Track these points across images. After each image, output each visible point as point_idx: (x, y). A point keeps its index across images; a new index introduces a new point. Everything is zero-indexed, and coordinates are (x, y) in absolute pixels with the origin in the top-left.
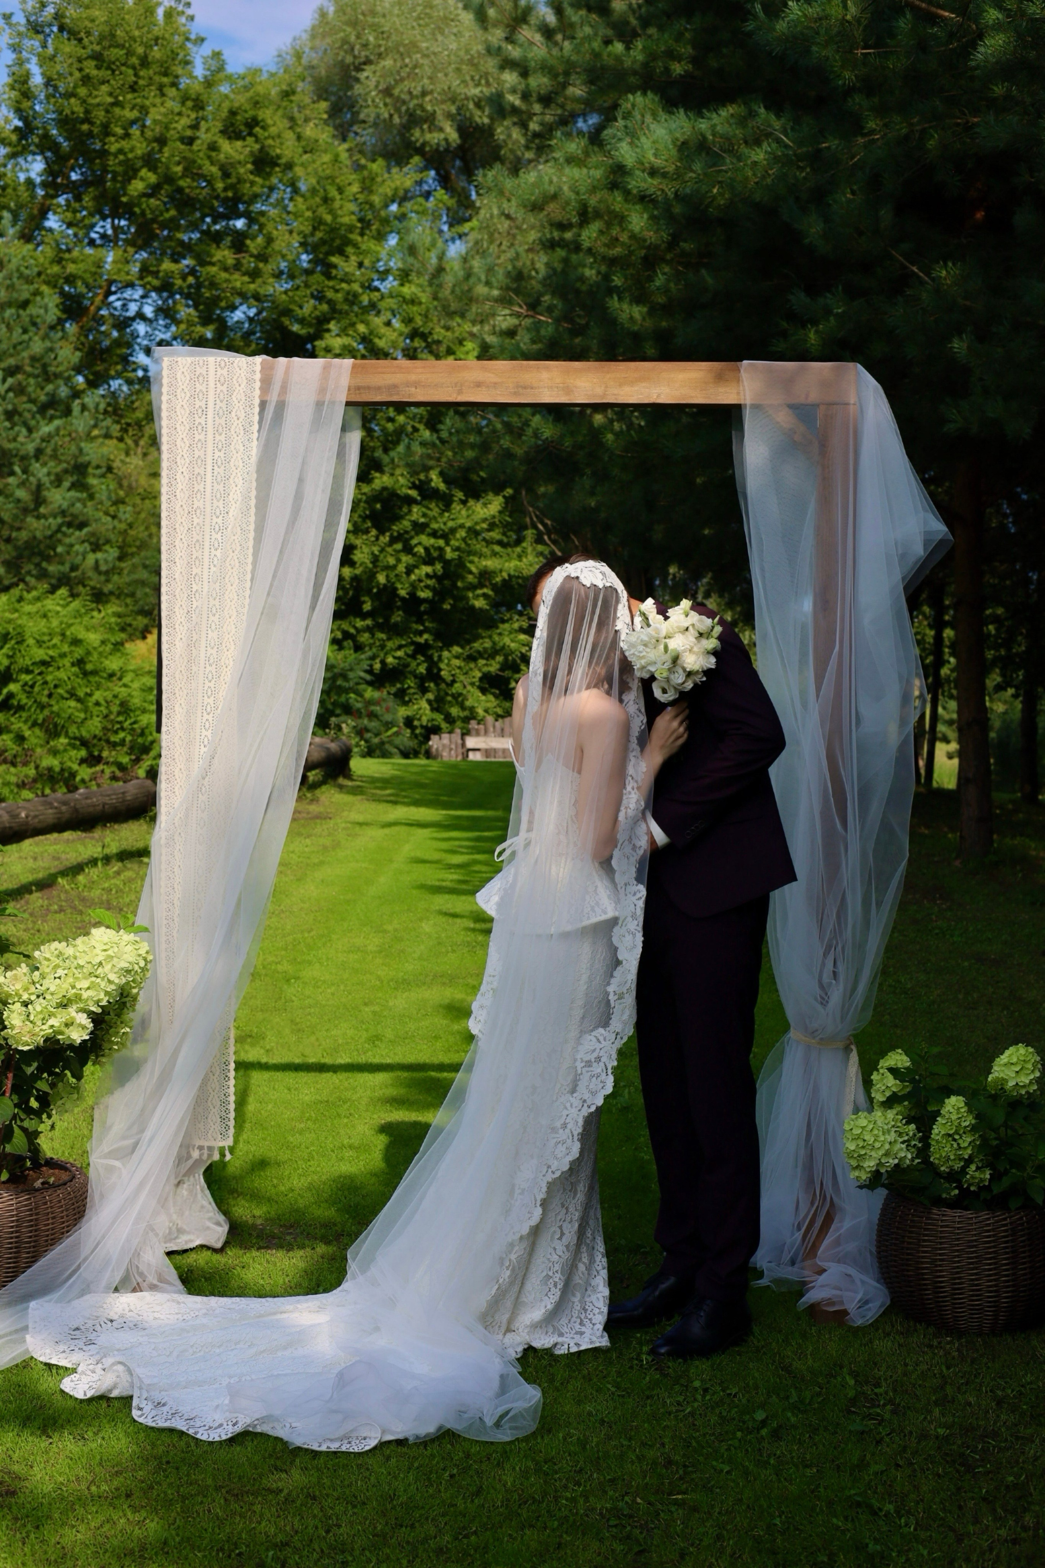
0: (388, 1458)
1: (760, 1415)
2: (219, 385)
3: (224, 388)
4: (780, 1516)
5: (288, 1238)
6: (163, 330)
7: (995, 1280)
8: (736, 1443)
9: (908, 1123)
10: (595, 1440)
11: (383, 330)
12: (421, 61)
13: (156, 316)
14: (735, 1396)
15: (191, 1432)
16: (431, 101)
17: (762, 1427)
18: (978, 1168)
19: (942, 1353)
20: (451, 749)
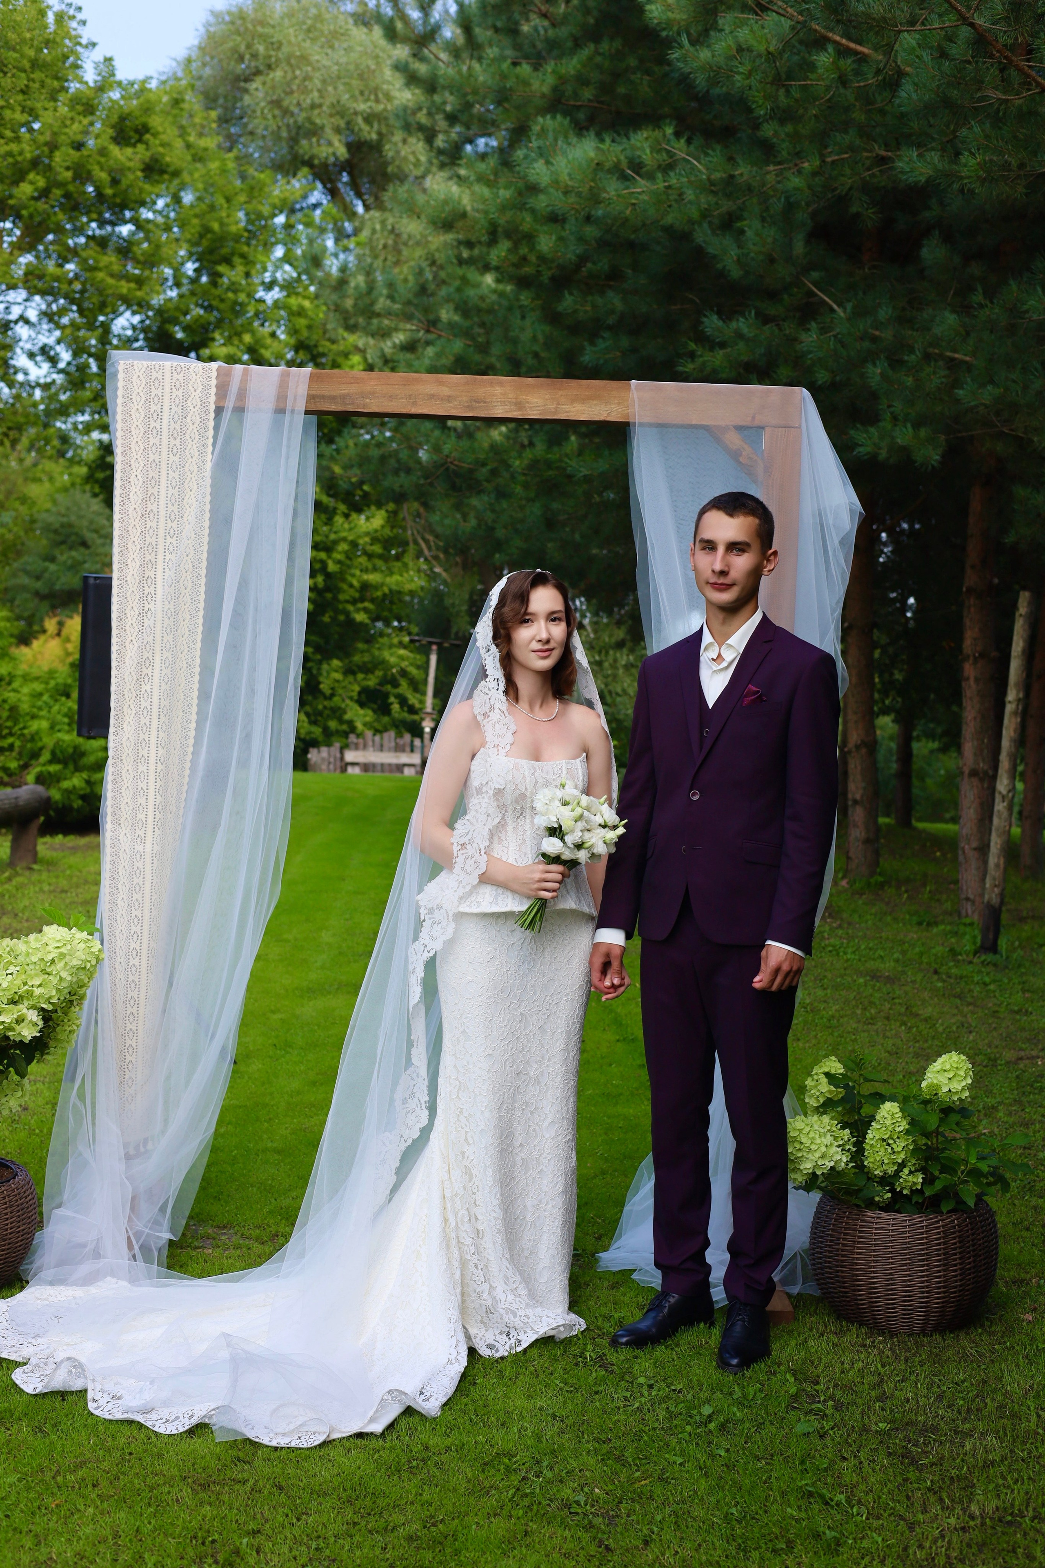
0: (349, 1451)
1: (707, 1410)
2: (174, 390)
3: (180, 393)
4: (736, 1506)
5: (223, 1238)
6: (47, 334)
7: (927, 1281)
8: (686, 1436)
9: (843, 1128)
10: (549, 1433)
11: (269, 341)
12: (311, 74)
13: (40, 320)
14: (679, 1392)
15: (148, 1424)
16: (319, 114)
17: (710, 1422)
18: (911, 1172)
19: (876, 1351)
20: (329, 763)
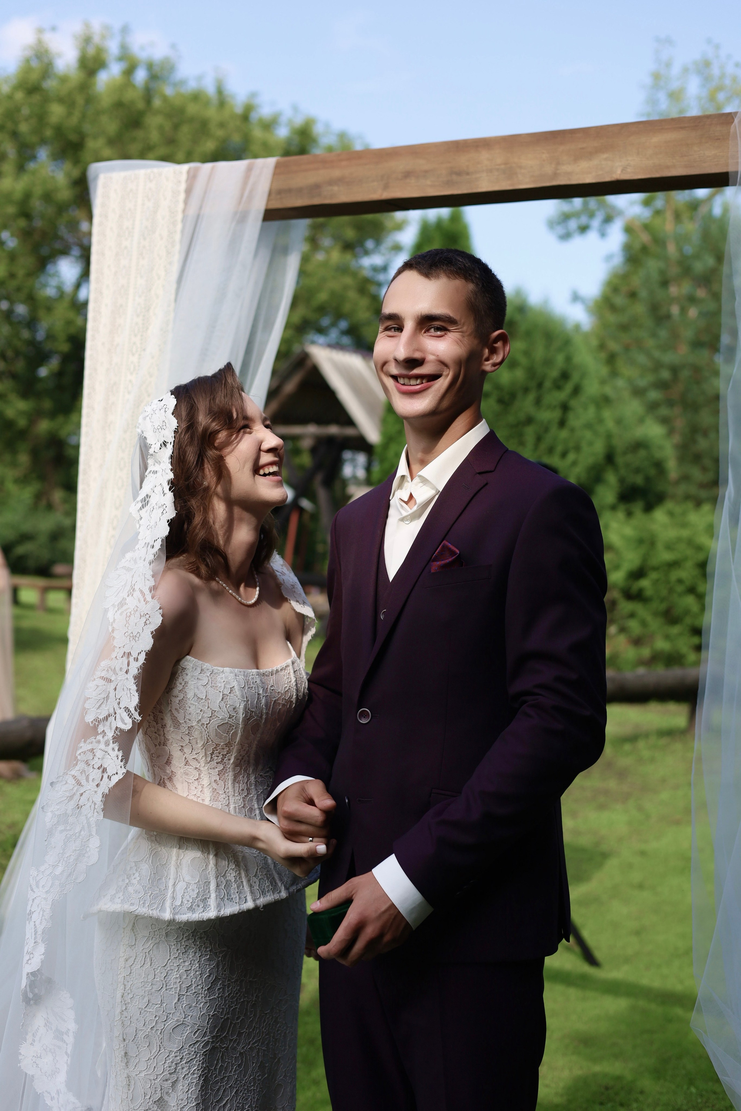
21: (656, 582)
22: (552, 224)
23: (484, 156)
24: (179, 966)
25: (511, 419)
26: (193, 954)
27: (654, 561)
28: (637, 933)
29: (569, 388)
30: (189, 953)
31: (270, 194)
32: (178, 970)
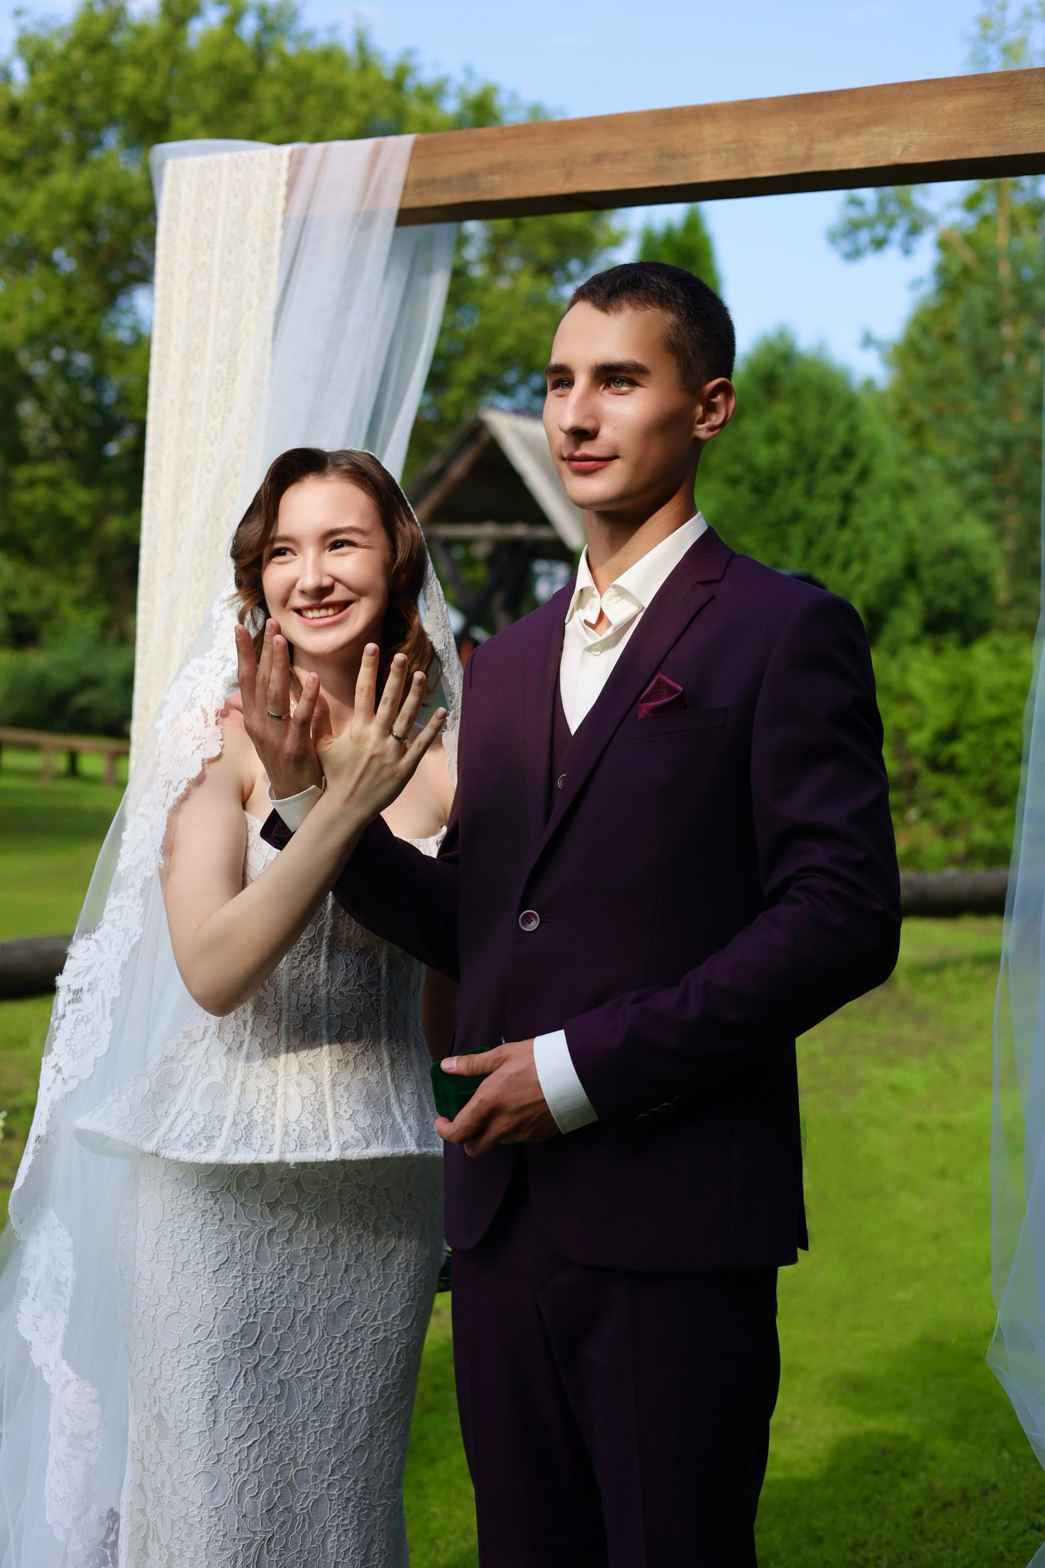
21: (974, 747)
22: (833, 237)
23: (708, 130)
24: (173, 1233)
25: (770, 514)
26: (193, 1219)
27: (972, 717)
28: (936, 1237)
29: (853, 470)
30: (188, 1216)
31: (406, 187)
32: (172, 1237)
